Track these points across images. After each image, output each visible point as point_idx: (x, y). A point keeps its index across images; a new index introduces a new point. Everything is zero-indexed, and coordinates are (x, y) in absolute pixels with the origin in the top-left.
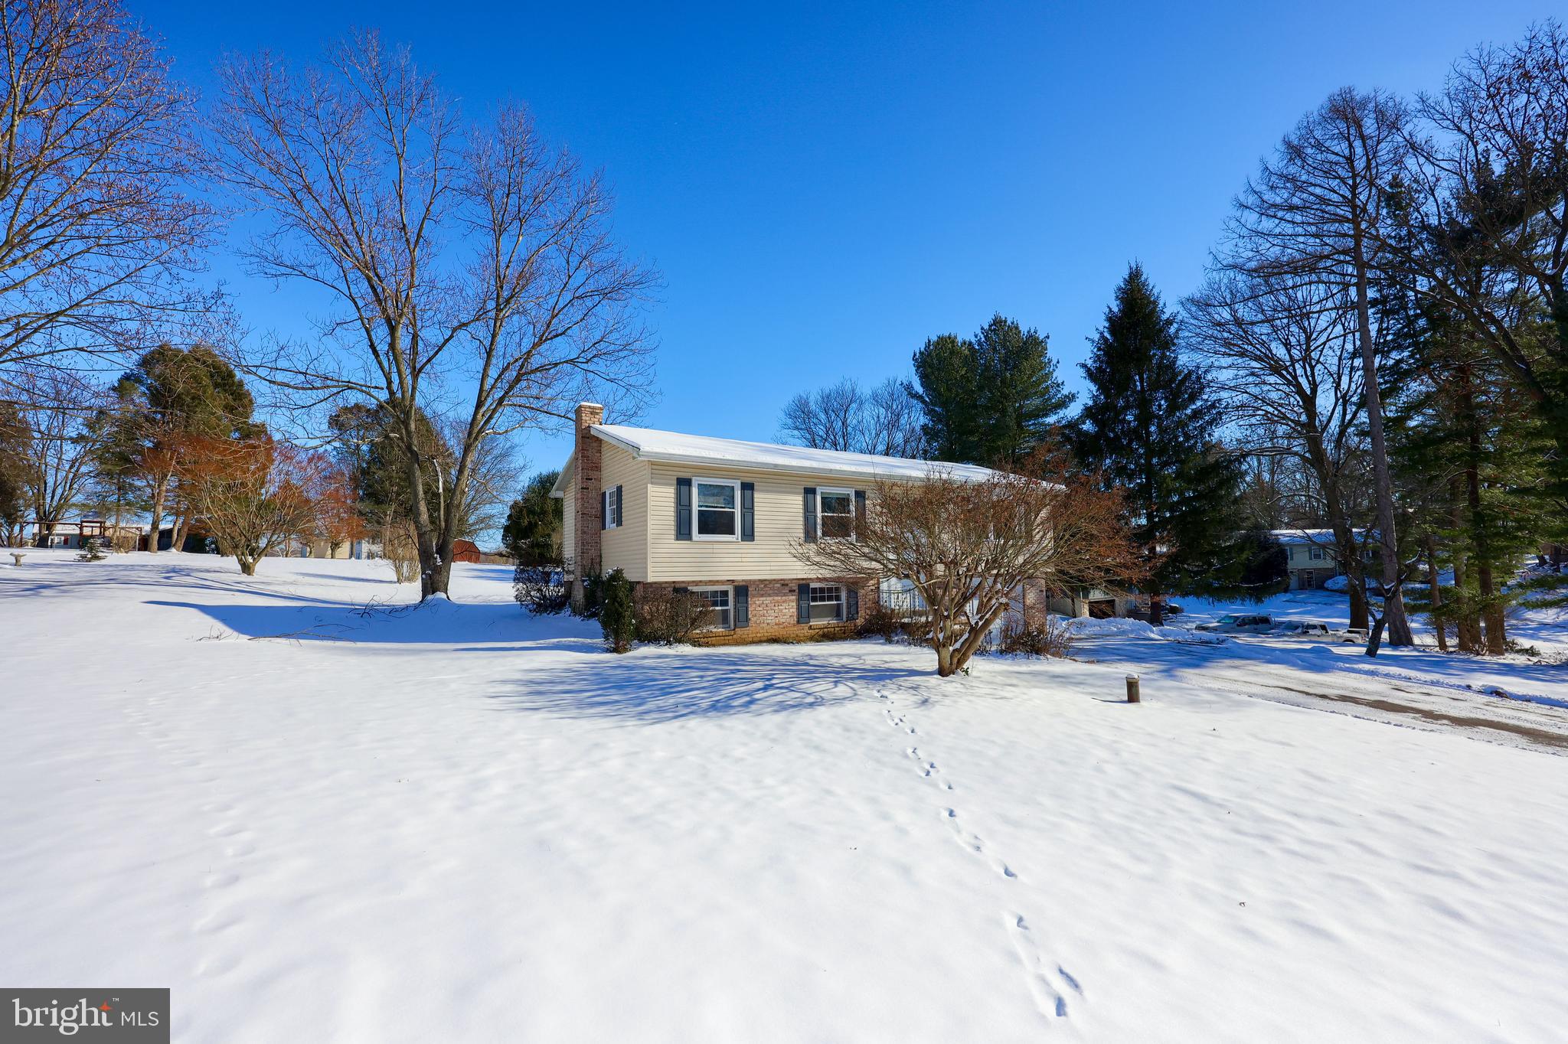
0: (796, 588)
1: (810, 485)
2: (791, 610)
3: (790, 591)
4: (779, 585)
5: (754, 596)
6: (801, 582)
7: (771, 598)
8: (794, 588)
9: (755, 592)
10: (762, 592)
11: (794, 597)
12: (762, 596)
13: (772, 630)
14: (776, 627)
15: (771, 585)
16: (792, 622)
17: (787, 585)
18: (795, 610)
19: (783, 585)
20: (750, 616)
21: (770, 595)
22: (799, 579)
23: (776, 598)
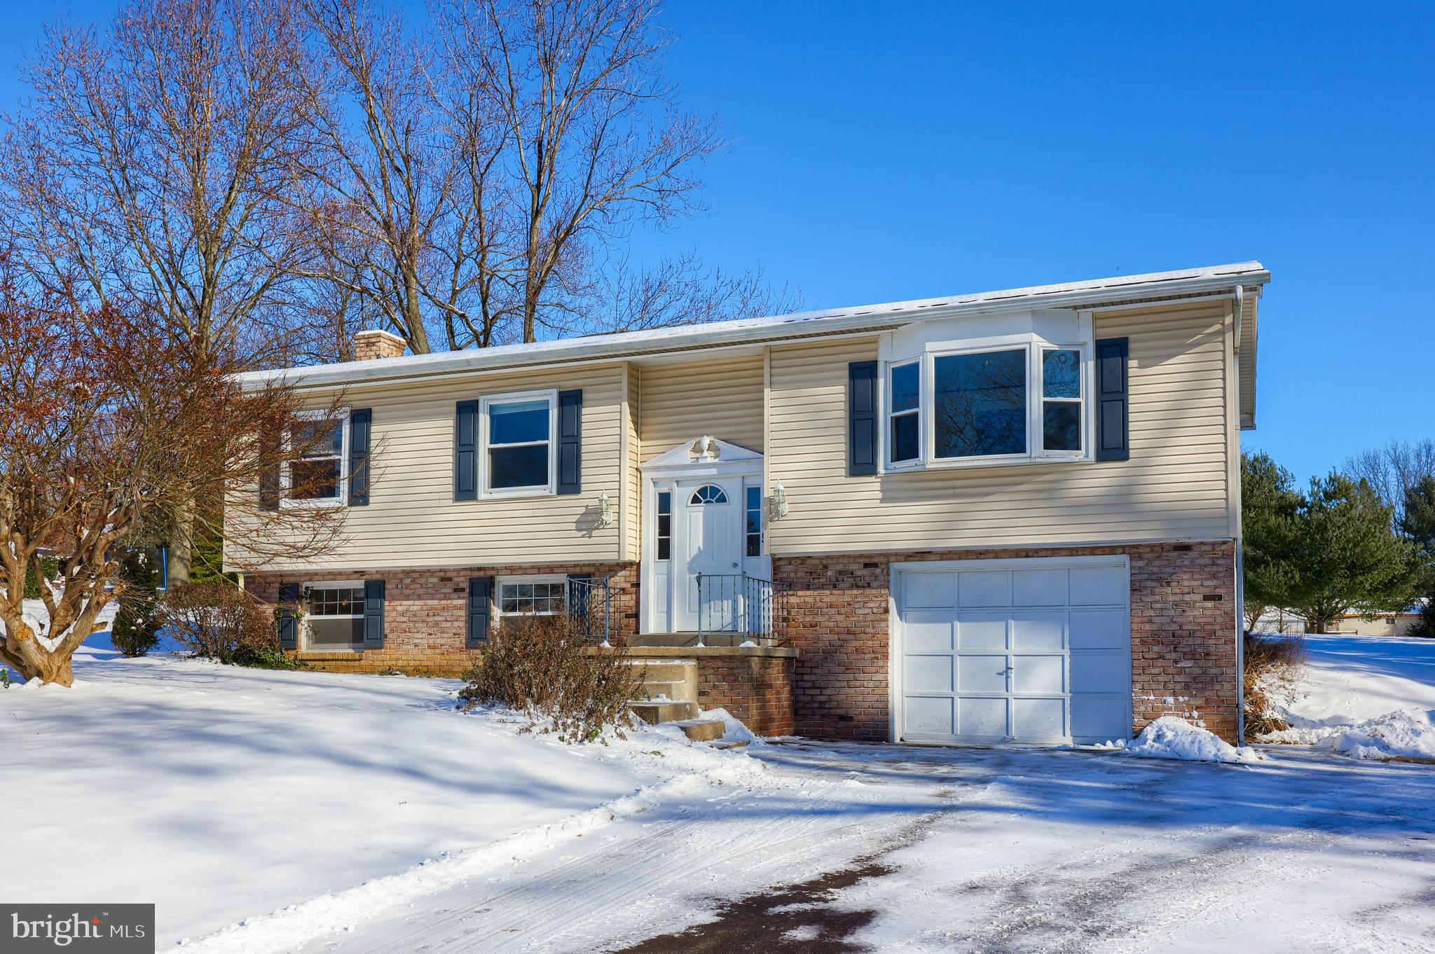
0: (465, 585)
1: (466, 396)
2: (456, 624)
3: (456, 590)
4: (435, 580)
5: (393, 599)
6: (476, 574)
7: (422, 603)
8: (462, 585)
9: (397, 591)
10: (408, 592)
11: (462, 602)
12: (407, 598)
13: (421, 657)
14: (429, 652)
15: (423, 581)
16: (457, 644)
17: (450, 579)
18: (462, 624)
19: (443, 579)
20: (387, 632)
21: (419, 598)
22: (471, 569)
23: (430, 602)
